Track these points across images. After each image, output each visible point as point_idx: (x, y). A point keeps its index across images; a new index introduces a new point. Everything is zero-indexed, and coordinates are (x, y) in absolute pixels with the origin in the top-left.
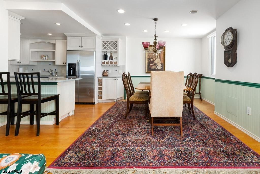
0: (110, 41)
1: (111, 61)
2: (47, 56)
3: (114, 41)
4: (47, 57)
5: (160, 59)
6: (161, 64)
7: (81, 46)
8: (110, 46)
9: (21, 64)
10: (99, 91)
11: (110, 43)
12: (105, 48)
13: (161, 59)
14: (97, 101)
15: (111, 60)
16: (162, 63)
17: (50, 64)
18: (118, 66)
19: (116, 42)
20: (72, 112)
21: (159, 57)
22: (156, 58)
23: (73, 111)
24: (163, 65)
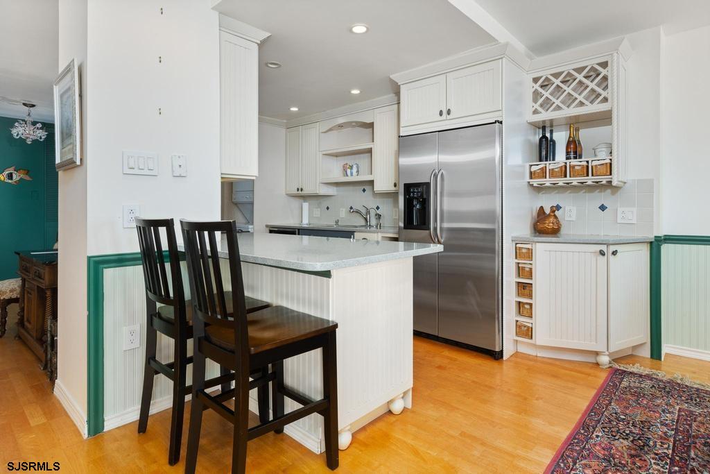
0: (568, 68)
1: (574, 162)
2: (355, 166)
4: (355, 170)
7: (445, 112)
8: (568, 90)
9: (303, 192)
10: (519, 303)
11: (568, 80)
12: (547, 104)
14: (509, 343)
15: (575, 158)
17: (364, 190)
18: (614, 183)
19: (604, 65)
20: (403, 398)
23: (405, 393)
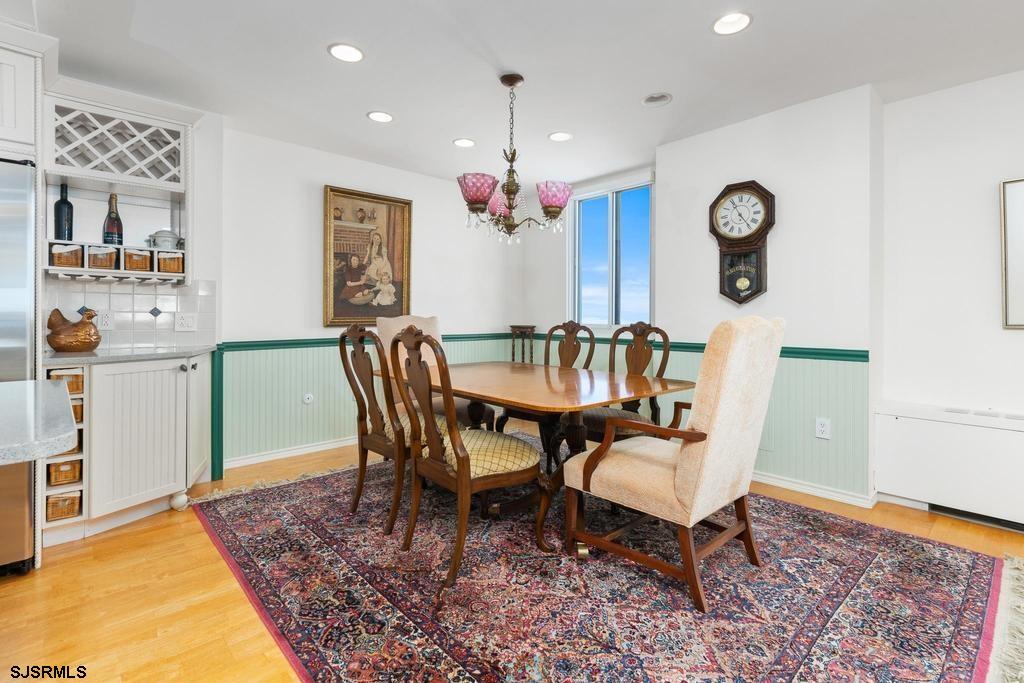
1: (131, 249)
3: (158, 124)
5: (391, 259)
6: (394, 283)
8: (121, 147)
11: (121, 132)
12: (83, 157)
13: (396, 260)
16: (398, 277)
19: (176, 135)
21: (384, 250)
22: (374, 254)
24: (402, 287)
